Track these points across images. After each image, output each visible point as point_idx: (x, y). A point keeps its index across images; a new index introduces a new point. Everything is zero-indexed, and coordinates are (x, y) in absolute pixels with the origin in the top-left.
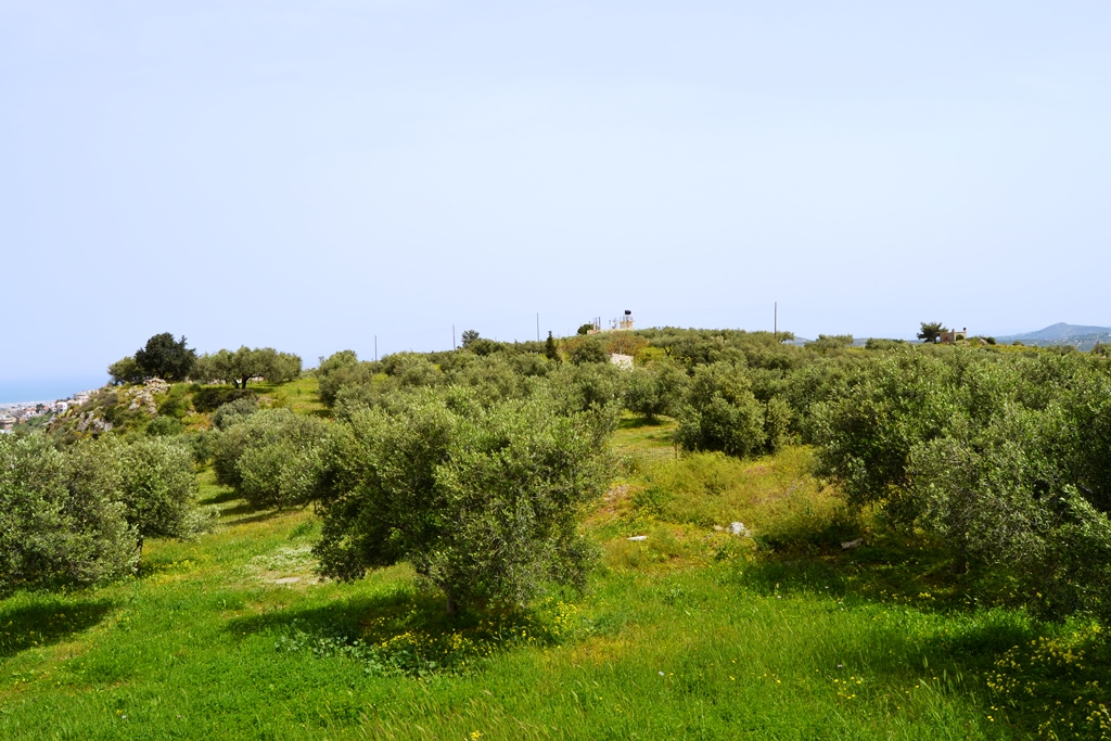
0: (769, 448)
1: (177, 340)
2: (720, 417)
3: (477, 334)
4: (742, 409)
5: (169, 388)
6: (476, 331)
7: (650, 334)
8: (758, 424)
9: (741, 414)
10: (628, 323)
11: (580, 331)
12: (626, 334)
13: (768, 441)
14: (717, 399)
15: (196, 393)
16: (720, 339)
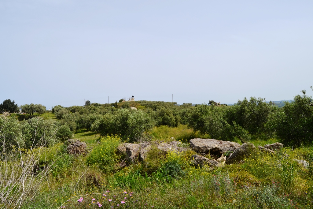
0: (176, 126)
1: (12, 101)
2: (166, 119)
3: (90, 102)
4: (170, 117)
5: (11, 115)
6: (89, 101)
7: (140, 102)
8: (174, 120)
9: (170, 118)
10: (133, 99)
11: (120, 101)
12: (133, 102)
13: (176, 124)
14: (165, 115)
15: (19, 116)
16: (158, 104)
